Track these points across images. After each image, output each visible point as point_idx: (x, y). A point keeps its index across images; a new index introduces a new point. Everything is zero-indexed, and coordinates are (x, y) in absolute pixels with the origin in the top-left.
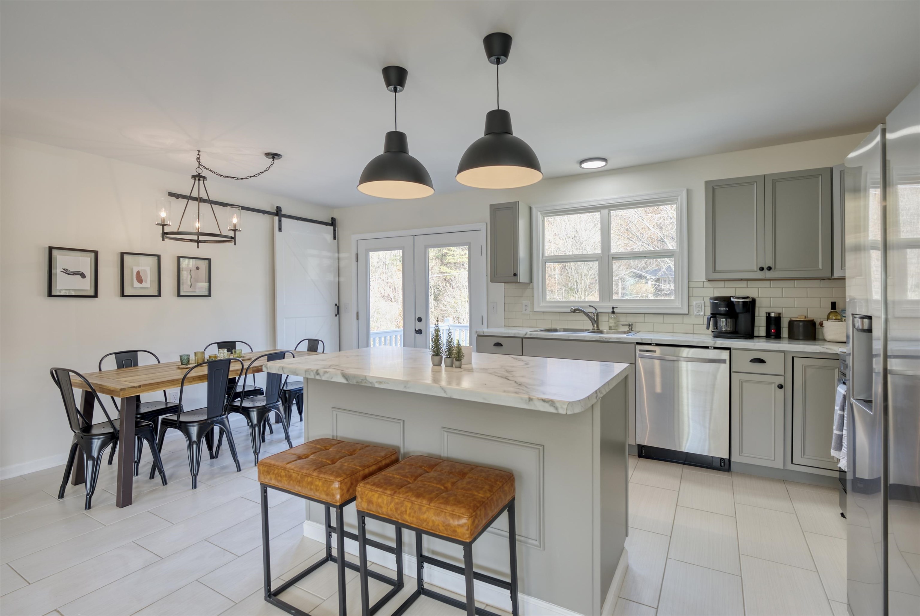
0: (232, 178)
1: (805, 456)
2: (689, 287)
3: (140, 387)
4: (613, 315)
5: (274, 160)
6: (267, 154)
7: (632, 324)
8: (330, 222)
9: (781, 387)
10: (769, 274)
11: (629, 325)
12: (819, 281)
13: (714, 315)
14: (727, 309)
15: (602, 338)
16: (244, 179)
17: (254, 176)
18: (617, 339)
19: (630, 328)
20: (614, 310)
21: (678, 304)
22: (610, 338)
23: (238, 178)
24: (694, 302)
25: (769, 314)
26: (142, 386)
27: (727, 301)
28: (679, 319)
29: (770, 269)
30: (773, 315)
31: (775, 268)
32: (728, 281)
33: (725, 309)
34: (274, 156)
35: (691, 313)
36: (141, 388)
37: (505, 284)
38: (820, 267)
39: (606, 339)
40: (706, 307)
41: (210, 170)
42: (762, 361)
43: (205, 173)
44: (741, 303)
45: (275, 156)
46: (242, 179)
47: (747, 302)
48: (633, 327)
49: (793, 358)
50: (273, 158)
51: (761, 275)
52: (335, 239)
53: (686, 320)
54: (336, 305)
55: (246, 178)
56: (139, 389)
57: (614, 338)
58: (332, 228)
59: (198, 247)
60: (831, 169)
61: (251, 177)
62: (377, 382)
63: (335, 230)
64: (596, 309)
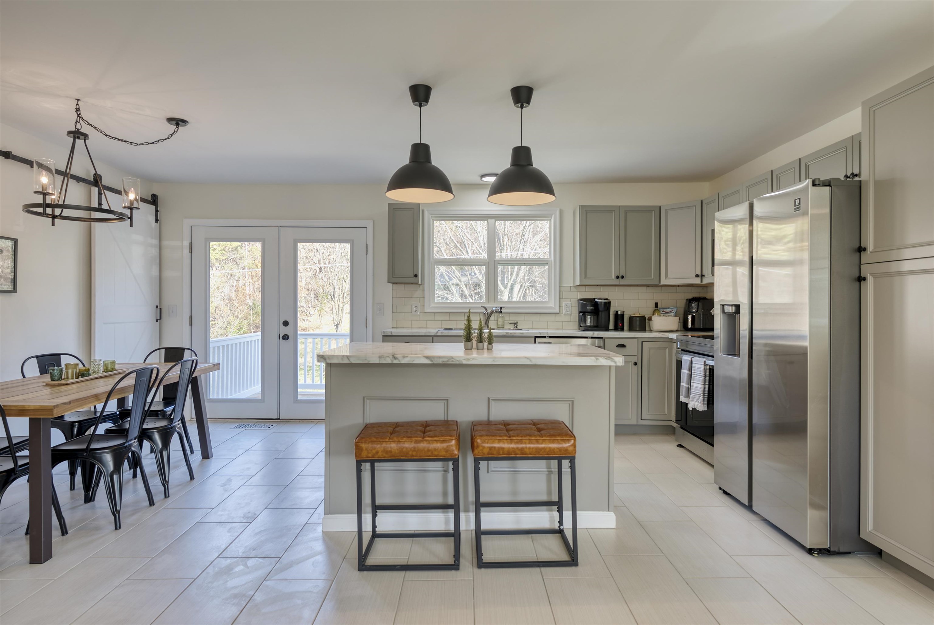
0: (125, 141)
1: (649, 413)
2: (561, 290)
3: (70, 403)
4: (501, 315)
5: (178, 128)
6: (170, 120)
7: (517, 323)
8: (150, 199)
9: (636, 364)
10: (622, 281)
11: (515, 323)
12: (646, 287)
13: (583, 313)
14: (593, 308)
15: (507, 333)
16: (140, 145)
17: (153, 143)
18: (521, 333)
19: (516, 325)
20: (502, 310)
21: (551, 305)
22: (515, 333)
23: (131, 143)
24: (563, 304)
25: (617, 312)
26: (72, 402)
27: (592, 301)
28: (552, 317)
29: (623, 277)
30: (619, 313)
31: (626, 277)
32: (588, 287)
33: (591, 308)
34: (178, 122)
35: (561, 312)
36: (72, 405)
37: (394, 285)
38: (653, 277)
39: (511, 334)
40: (572, 307)
41: (95, 128)
42: (623, 346)
43: (85, 129)
44: (603, 304)
45: (180, 123)
46: (137, 144)
47: (607, 302)
48: (518, 325)
49: (642, 342)
50: (178, 125)
51: (617, 282)
52: (157, 223)
53: (558, 318)
54: (157, 307)
55: (143, 144)
56: (69, 406)
57: (518, 333)
58: (154, 207)
59: (53, 224)
60: (660, 207)
61: (149, 144)
62: (464, 360)
63: (157, 211)
64: (486, 310)
